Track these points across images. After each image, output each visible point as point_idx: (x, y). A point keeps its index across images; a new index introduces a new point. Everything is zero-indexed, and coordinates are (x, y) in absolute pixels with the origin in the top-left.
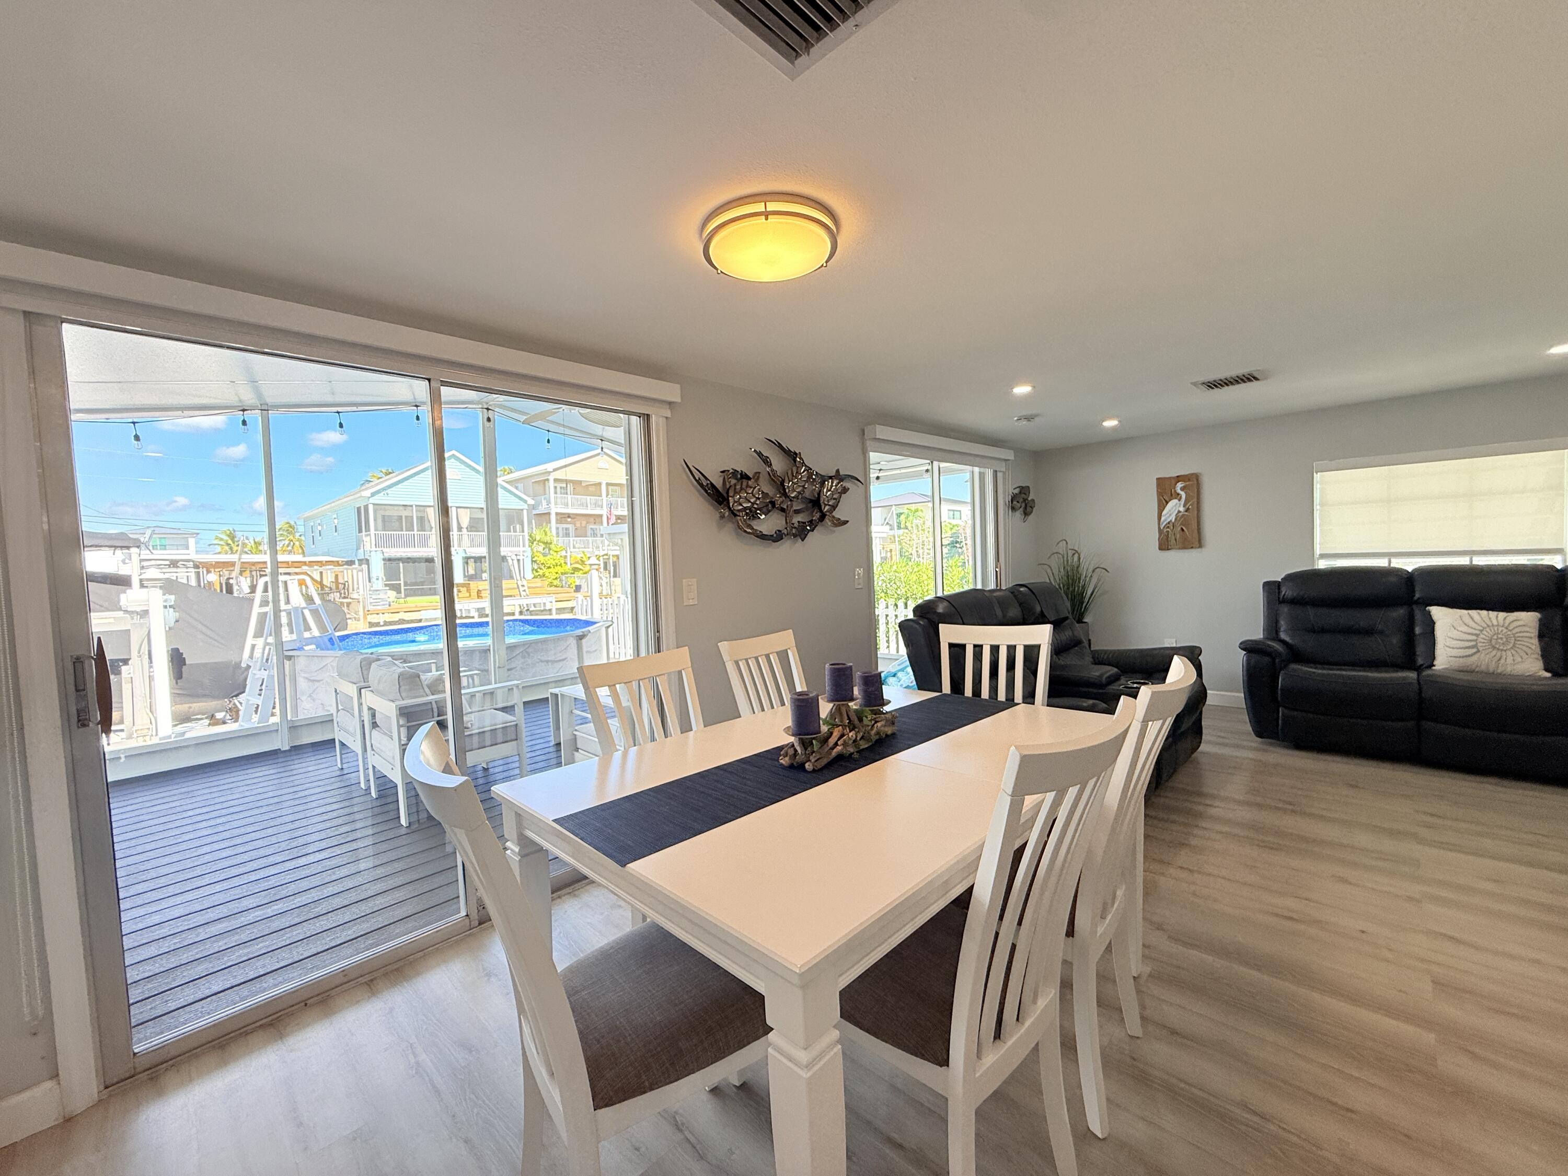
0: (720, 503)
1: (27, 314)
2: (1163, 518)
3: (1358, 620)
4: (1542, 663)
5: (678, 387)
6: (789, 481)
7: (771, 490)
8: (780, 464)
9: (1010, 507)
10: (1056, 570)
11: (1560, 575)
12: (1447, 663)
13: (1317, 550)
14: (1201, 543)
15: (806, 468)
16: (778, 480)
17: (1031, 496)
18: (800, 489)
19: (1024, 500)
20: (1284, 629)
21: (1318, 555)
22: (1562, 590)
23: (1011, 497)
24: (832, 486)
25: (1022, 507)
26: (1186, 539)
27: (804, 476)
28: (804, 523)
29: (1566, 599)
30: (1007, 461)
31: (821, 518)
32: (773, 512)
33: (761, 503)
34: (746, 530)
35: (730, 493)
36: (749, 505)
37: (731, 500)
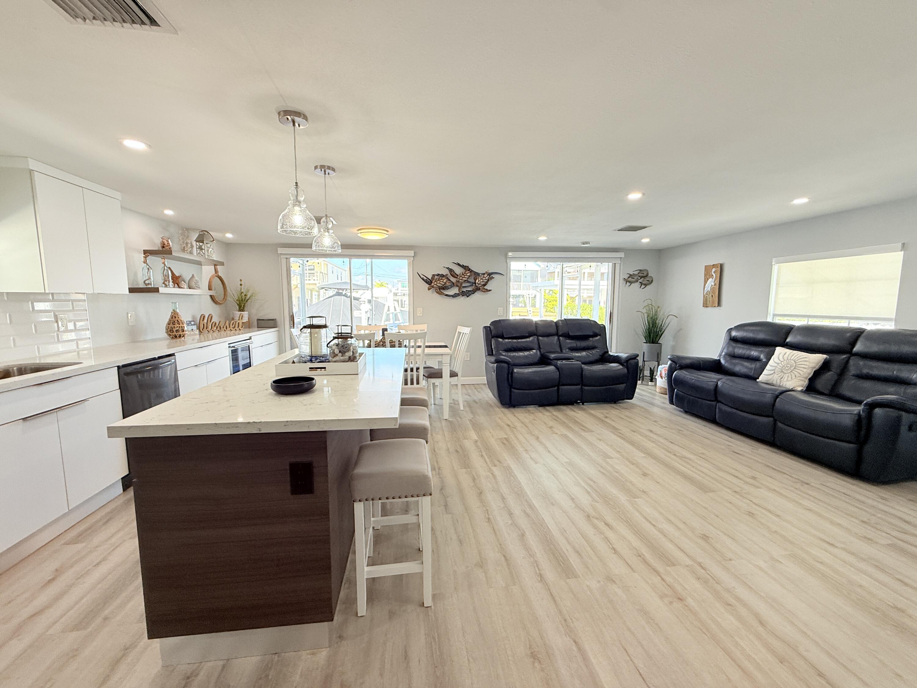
0: (430, 285)
1: (286, 258)
2: (706, 289)
3: (754, 352)
4: (806, 382)
5: (413, 252)
6: (460, 277)
7: (453, 280)
8: (458, 270)
9: (626, 281)
10: (646, 315)
11: (858, 334)
12: (762, 378)
13: (771, 310)
14: (719, 304)
15: (471, 271)
16: (456, 276)
17: (649, 275)
18: (466, 279)
19: (641, 277)
20: (723, 354)
21: (772, 314)
22: (853, 344)
23: (628, 276)
24: (483, 277)
25: (640, 281)
26: (713, 302)
27: (469, 274)
28: (468, 291)
29: (855, 349)
30: (621, 258)
31: (478, 289)
32: (455, 287)
33: (448, 284)
34: (440, 293)
35: (433, 282)
36: (441, 285)
37: (433, 284)
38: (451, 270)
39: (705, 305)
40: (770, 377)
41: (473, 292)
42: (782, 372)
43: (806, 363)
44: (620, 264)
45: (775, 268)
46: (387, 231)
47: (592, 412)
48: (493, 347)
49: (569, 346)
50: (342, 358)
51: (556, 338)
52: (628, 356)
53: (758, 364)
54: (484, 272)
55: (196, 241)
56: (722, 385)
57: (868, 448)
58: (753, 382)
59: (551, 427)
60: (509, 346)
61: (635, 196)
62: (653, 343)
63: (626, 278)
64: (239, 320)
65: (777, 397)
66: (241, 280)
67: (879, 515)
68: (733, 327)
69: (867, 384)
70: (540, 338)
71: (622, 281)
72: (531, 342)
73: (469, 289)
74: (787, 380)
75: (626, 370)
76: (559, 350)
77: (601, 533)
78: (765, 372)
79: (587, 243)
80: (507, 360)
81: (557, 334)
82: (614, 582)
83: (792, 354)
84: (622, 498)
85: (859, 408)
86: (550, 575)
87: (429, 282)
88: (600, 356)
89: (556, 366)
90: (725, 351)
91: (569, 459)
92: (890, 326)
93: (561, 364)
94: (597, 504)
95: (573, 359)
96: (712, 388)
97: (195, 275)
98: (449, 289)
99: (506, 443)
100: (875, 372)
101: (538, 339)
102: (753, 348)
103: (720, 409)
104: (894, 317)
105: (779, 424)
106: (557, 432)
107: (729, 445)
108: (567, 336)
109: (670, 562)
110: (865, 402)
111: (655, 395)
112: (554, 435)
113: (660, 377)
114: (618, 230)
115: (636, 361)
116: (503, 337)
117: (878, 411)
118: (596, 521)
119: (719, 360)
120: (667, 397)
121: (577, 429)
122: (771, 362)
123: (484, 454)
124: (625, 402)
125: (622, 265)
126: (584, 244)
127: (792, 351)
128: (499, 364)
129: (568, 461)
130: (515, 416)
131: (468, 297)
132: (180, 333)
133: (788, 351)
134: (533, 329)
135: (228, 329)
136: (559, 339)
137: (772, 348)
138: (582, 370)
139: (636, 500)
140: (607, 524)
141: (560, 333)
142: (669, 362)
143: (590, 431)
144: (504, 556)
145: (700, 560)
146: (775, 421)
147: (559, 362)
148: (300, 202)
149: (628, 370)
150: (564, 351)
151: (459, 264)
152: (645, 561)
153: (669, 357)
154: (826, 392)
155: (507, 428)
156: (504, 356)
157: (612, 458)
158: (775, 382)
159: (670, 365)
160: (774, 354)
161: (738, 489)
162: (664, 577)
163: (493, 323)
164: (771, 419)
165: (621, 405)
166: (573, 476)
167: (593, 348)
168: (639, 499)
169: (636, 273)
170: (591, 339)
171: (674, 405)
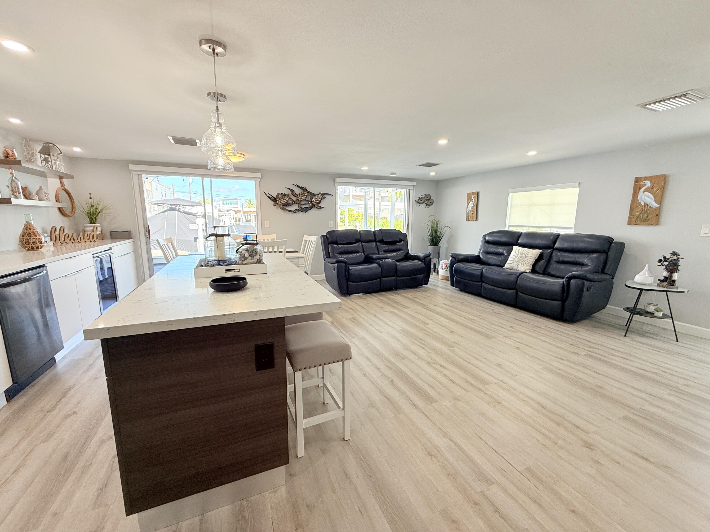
0: (275, 202)
1: (138, 174)
2: (468, 208)
3: (500, 250)
4: (531, 267)
5: (260, 174)
6: (300, 196)
7: (294, 198)
8: (298, 191)
9: (417, 202)
10: (430, 227)
11: (557, 237)
12: (506, 266)
13: (507, 223)
14: (477, 219)
15: (308, 192)
16: (296, 196)
17: (431, 198)
18: (304, 198)
19: (426, 200)
20: (481, 251)
21: (508, 226)
22: (555, 243)
23: (418, 199)
24: (318, 197)
25: (425, 202)
26: (473, 217)
27: (306, 194)
28: (306, 208)
29: (555, 246)
30: (414, 186)
31: (313, 206)
32: (295, 205)
33: (290, 202)
34: (284, 209)
35: (278, 200)
36: (284, 203)
37: (277, 202)
38: (292, 191)
39: (468, 220)
40: (512, 264)
41: (310, 208)
42: (518, 261)
43: (531, 255)
44: (413, 190)
45: (510, 195)
46: (244, 155)
47: (404, 295)
48: (330, 251)
49: (384, 249)
50: (251, 261)
51: (374, 243)
52: (424, 256)
53: (503, 257)
54: (318, 193)
55: (41, 152)
56: (486, 272)
57: (567, 303)
58: (501, 268)
59: (382, 308)
60: (342, 250)
61: (443, 142)
62: (435, 245)
63: (417, 201)
64: (93, 232)
65: (518, 276)
66: (90, 194)
67: (577, 340)
68: (487, 234)
69: (562, 267)
70: (363, 243)
71: (414, 202)
72: (358, 246)
73: (306, 206)
74: (521, 266)
75: (423, 265)
76: (377, 252)
77: (440, 372)
78: (508, 262)
79: (394, 174)
80: (344, 260)
81: (375, 241)
82: (459, 400)
83: (523, 250)
84: (445, 349)
85: (563, 280)
86: (420, 403)
87: (274, 200)
88: (405, 255)
89: (379, 264)
90: (482, 249)
91: (402, 328)
92: (571, 232)
93: (381, 262)
94: (430, 354)
95: (388, 258)
96: (479, 273)
97: (43, 187)
98: (290, 205)
99: (354, 320)
100: (566, 259)
101: (362, 245)
102: (499, 247)
103: (484, 287)
104: (574, 227)
105: (519, 293)
106: (387, 310)
107: (492, 309)
108: (382, 242)
109: (486, 383)
110: (566, 276)
111: (438, 281)
112: (386, 313)
113: (441, 269)
114: (420, 166)
115: (430, 258)
116: (337, 243)
117: (572, 281)
118: (435, 365)
119: (479, 256)
120: (449, 282)
121: (399, 307)
122: (511, 255)
123: (342, 330)
124: (423, 287)
125: (414, 190)
126: (392, 174)
127: (522, 248)
128: (338, 264)
129: (402, 329)
130: (353, 301)
131: (306, 212)
132: (37, 245)
133: (521, 248)
134: (358, 237)
135: (83, 240)
136: (376, 244)
137: (511, 247)
138: (396, 265)
139: (453, 348)
140: (441, 366)
141: (377, 239)
142: (451, 258)
143: (408, 308)
144: (386, 397)
145: (501, 379)
146: (517, 291)
147: (380, 261)
148: (220, 124)
149: (425, 265)
150: (380, 253)
151: (298, 186)
152: (472, 385)
153: (450, 255)
154: (541, 272)
155: (351, 310)
156: (341, 258)
157: (429, 324)
158: (514, 268)
159: (451, 260)
160: (512, 251)
161: (506, 335)
162: (486, 392)
163: (329, 233)
164: (515, 291)
165: (421, 289)
166: (409, 338)
167: (399, 250)
168: (455, 348)
169: (423, 197)
170: (398, 244)
171: (453, 286)
